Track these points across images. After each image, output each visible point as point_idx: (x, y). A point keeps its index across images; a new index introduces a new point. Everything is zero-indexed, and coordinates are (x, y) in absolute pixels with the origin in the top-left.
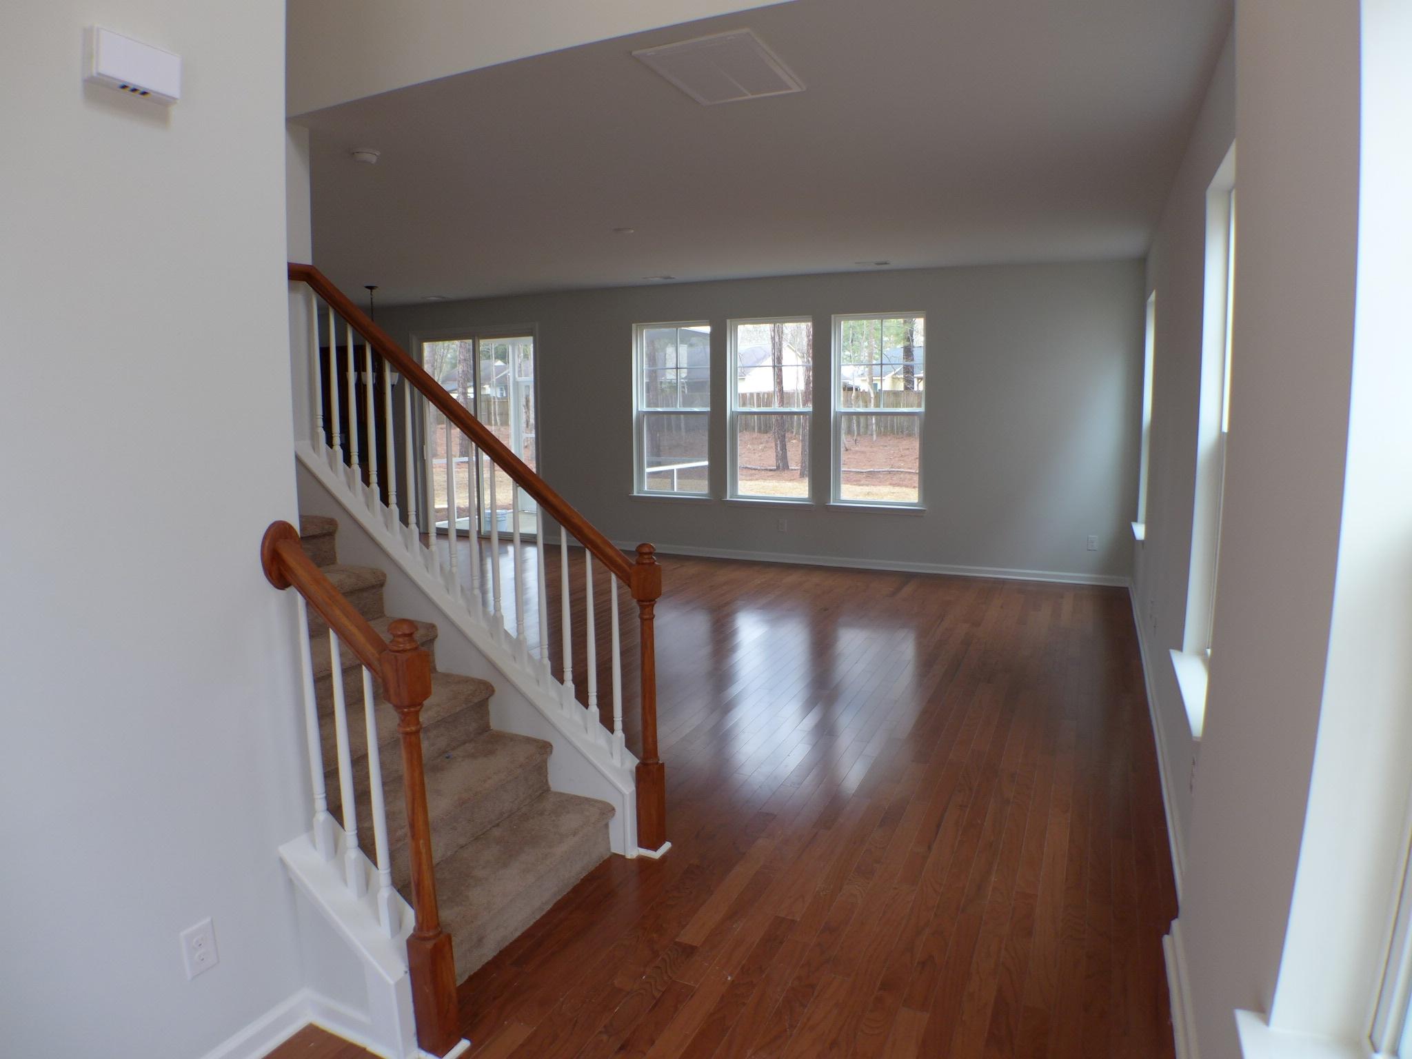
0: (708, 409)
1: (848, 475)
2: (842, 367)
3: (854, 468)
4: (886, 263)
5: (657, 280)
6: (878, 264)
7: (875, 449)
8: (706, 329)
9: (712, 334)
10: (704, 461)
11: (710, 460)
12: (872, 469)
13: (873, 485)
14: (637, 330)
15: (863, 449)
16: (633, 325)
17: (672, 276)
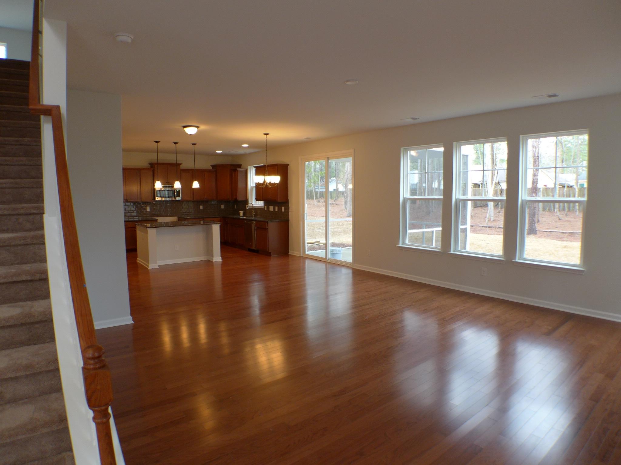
0: (442, 197)
1: (557, 234)
2: (528, 170)
3: (561, 230)
4: (555, 96)
5: (409, 121)
6: (550, 96)
7: (577, 219)
8: (442, 149)
9: (445, 152)
10: (440, 227)
11: (443, 227)
12: (572, 231)
13: (570, 241)
14: (404, 151)
15: (570, 219)
16: (401, 148)
17: (418, 118)
